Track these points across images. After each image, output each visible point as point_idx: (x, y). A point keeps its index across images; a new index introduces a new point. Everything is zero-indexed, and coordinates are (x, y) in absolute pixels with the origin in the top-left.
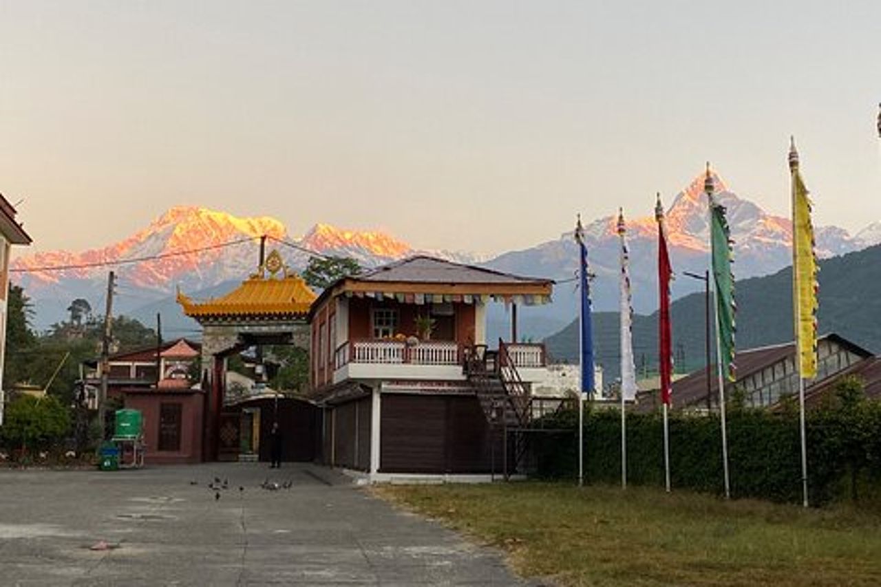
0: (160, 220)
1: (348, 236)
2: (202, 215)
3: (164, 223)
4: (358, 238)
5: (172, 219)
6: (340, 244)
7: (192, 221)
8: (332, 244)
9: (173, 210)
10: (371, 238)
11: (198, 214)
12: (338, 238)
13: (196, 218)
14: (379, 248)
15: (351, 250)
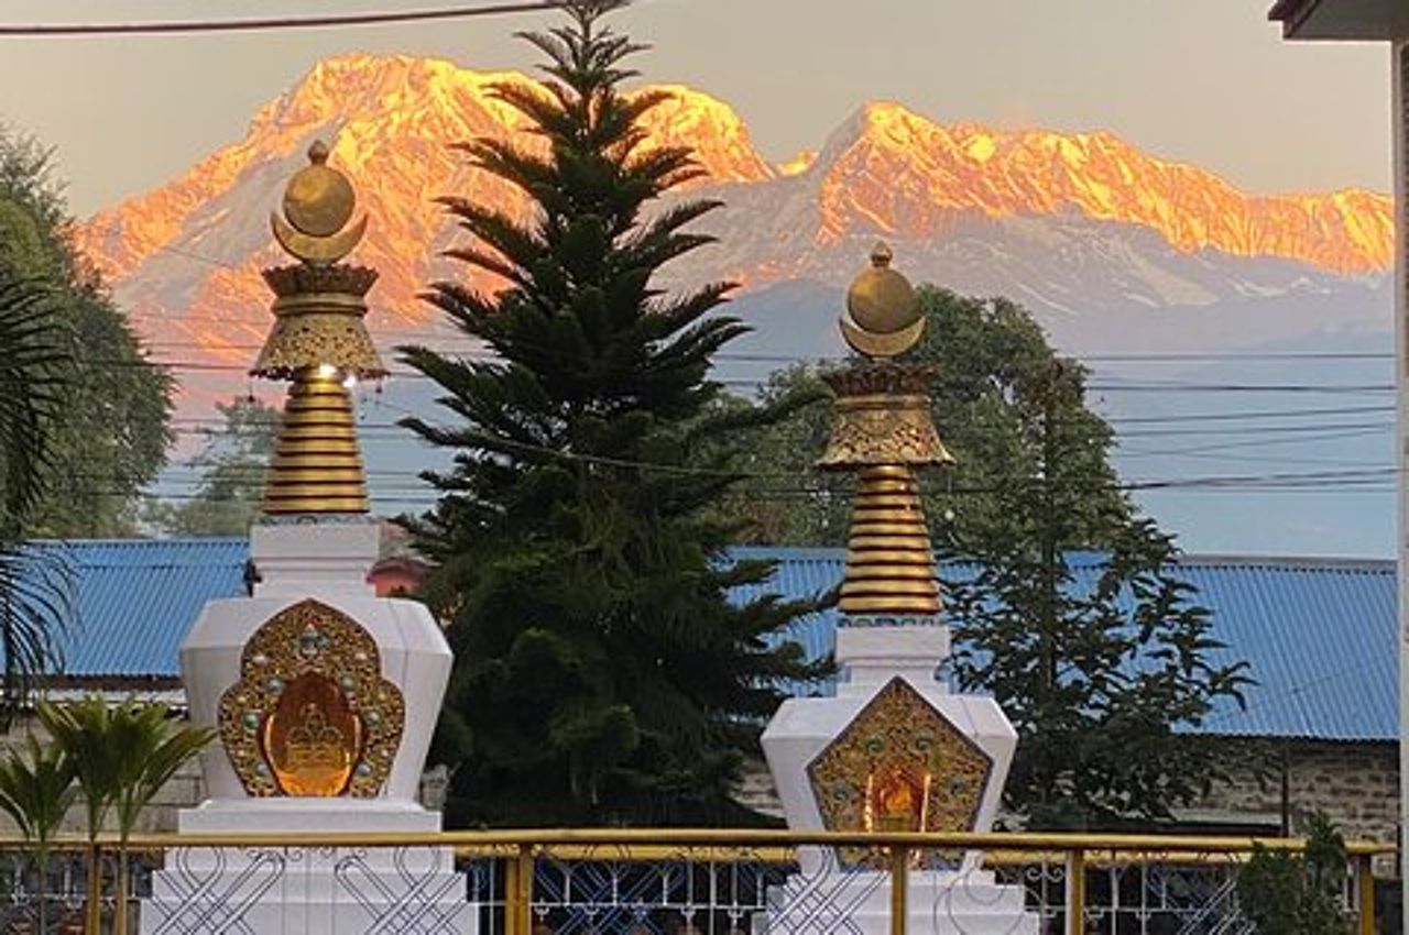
0: (282, 108)
1: (982, 149)
2: (435, 86)
3: (299, 121)
4: (1020, 155)
5: (326, 104)
6: (950, 179)
7: (400, 109)
8: (924, 181)
9: (327, 72)
10: (1070, 153)
11: (419, 84)
12: (947, 156)
13: (411, 97)
14: (1101, 192)
15: (992, 201)
